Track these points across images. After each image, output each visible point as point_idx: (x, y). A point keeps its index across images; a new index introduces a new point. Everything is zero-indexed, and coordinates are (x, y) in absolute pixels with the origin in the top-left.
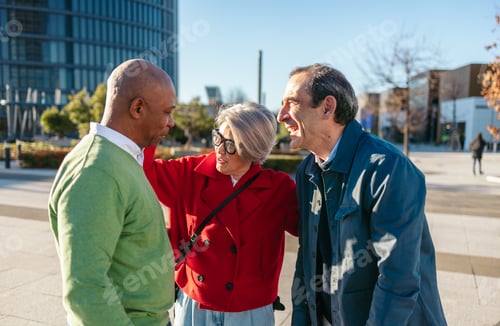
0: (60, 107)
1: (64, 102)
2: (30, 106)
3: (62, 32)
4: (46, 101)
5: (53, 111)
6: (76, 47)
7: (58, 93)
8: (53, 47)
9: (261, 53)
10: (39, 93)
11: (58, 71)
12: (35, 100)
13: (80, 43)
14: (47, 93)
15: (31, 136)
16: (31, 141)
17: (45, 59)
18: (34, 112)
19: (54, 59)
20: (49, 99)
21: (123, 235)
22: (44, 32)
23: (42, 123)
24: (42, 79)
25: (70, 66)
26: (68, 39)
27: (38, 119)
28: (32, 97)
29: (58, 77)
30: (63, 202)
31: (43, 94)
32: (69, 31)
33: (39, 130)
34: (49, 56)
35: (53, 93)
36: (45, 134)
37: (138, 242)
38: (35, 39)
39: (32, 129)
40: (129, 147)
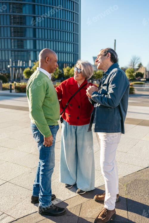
0: (31, 68)
1: (32, 65)
2: (19, 68)
3: (32, 35)
4: (25, 65)
5: (28, 69)
6: (37, 41)
7: (30, 62)
8: (28, 42)
9: (115, 40)
10: (23, 62)
11: (30, 52)
12: (21, 65)
13: (39, 40)
14: (25, 62)
15: (20, 80)
16: (19, 82)
17: (25, 48)
18: (21, 70)
19: (28, 48)
20: (26, 64)
21: (46, 98)
22: (25, 36)
23: (24, 75)
24: (24, 56)
25: (35, 50)
26: (34, 38)
27: (22, 73)
28: (20, 64)
29: (30, 55)
30: (30, 88)
31: (24, 62)
32: (35, 35)
33: (23, 78)
34: (26, 46)
35: (28, 62)
36: (25, 79)
37: (49, 100)
38: (21, 39)
39: (20, 77)
40: (47, 73)
